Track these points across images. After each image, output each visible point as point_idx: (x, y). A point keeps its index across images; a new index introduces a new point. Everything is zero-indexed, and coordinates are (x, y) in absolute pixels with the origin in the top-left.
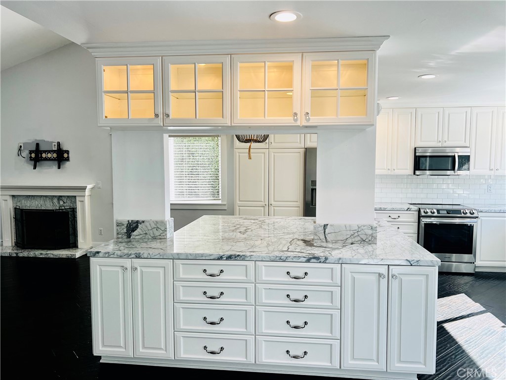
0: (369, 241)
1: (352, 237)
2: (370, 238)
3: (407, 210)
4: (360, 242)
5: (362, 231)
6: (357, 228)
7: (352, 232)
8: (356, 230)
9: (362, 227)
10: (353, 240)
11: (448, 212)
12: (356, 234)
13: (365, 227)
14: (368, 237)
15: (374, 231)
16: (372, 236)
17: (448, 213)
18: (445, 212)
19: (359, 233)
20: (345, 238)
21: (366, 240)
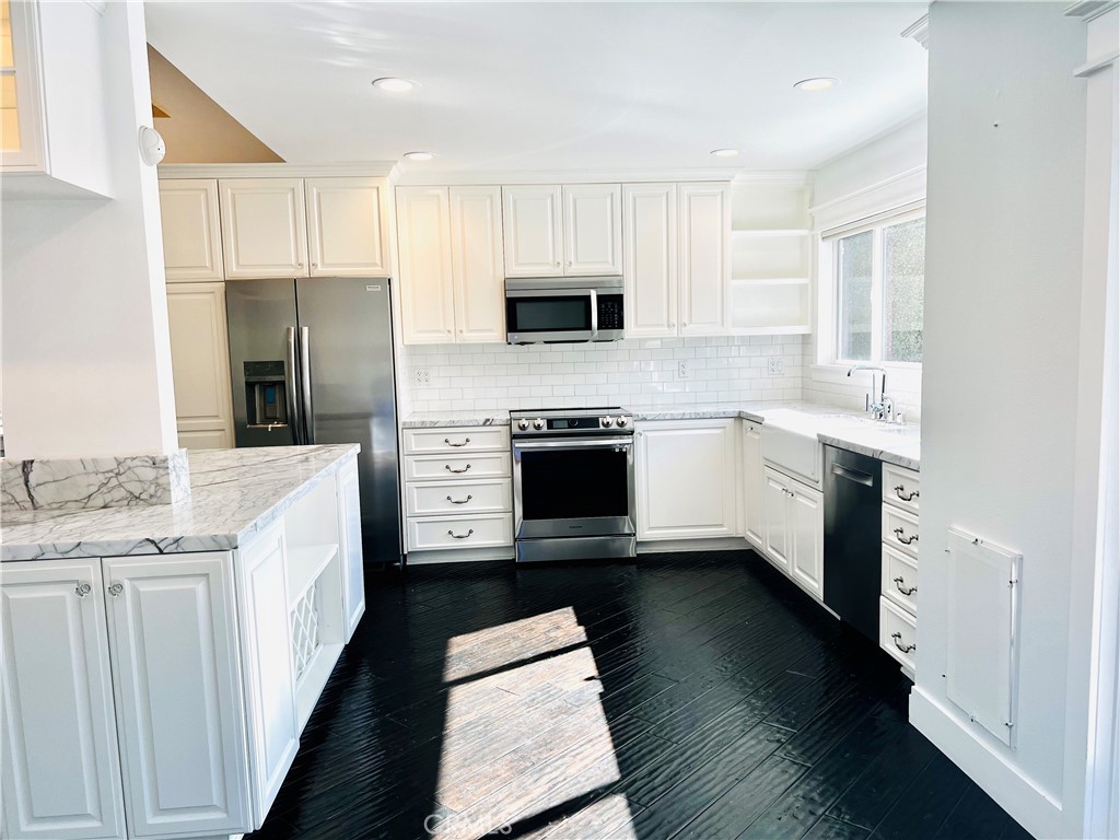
0: (151, 496)
1: (104, 489)
2: (152, 490)
3: (484, 424)
4: (126, 502)
5: (128, 473)
6: (115, 465)
7: (101, 478)
8: (112, 471)
9: (129, 462)
10: (108, 498)
11: (572, 422)
12: (114, 482)
13: (136, 462)
14: (146, 486)
15: (161, 471)
16: (158, 485)
17: (570, 427)
18: (565, 424)
19: (122, 478)
20: (86, 494)
21: (142, 497)
